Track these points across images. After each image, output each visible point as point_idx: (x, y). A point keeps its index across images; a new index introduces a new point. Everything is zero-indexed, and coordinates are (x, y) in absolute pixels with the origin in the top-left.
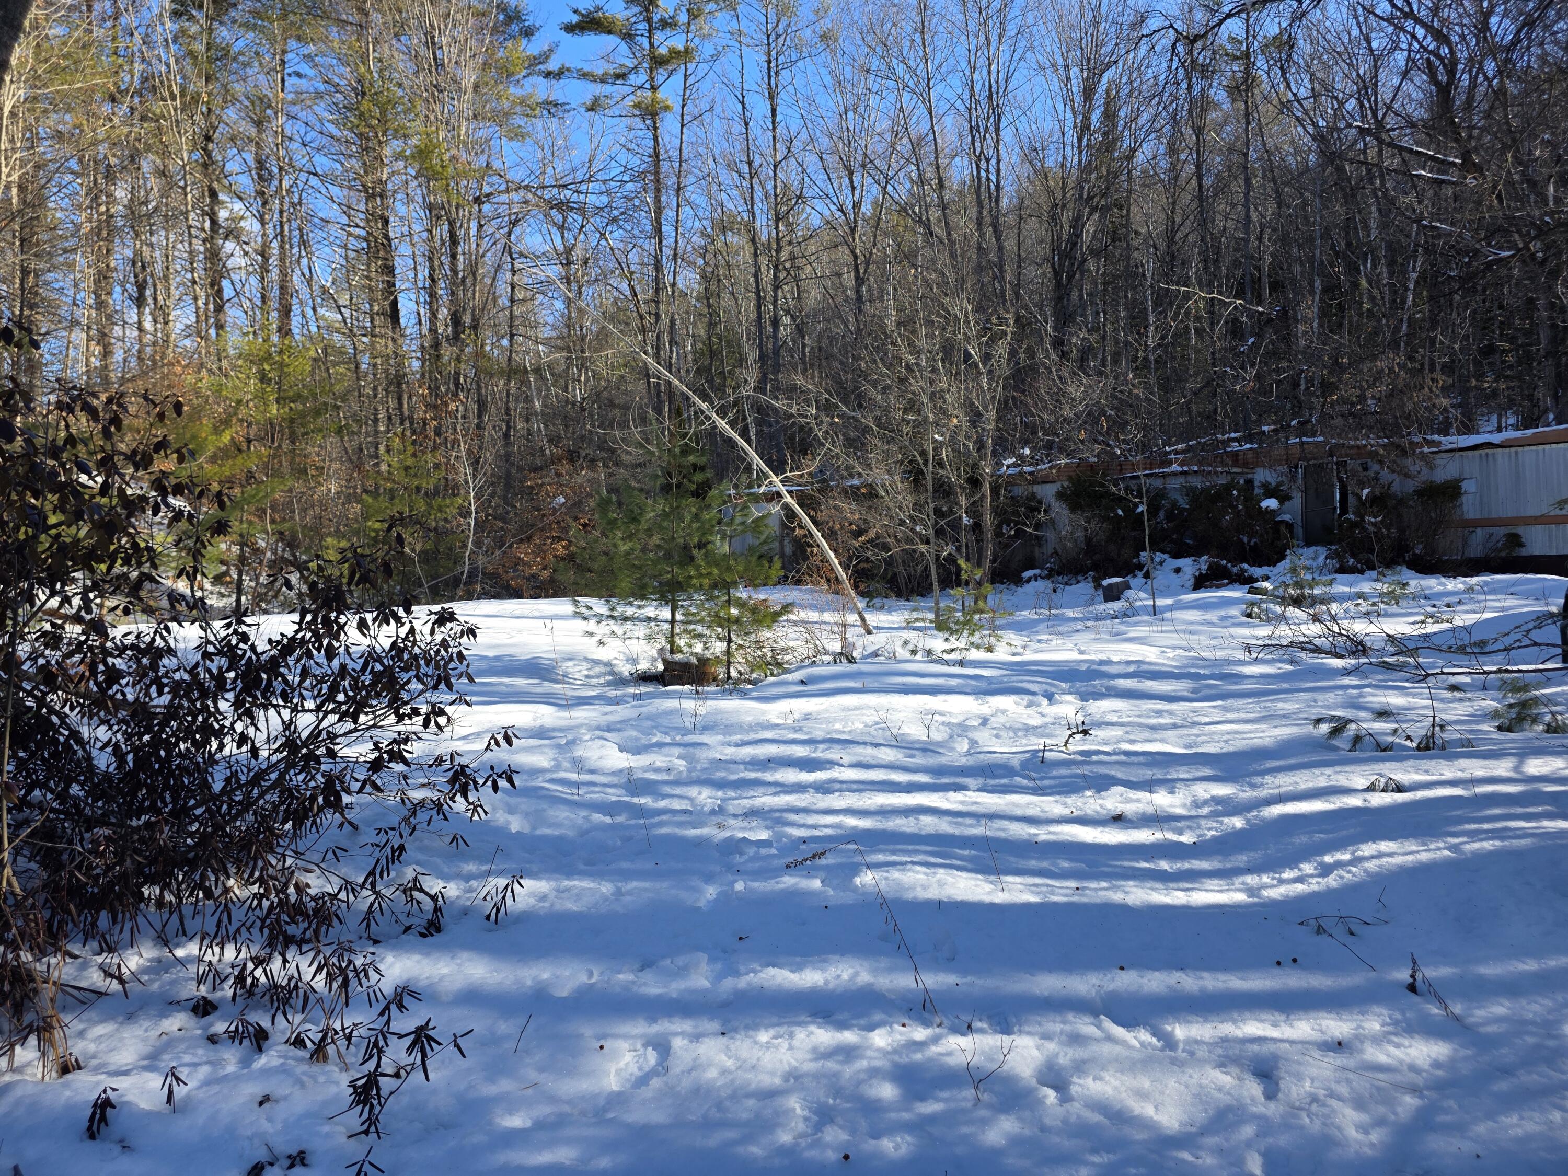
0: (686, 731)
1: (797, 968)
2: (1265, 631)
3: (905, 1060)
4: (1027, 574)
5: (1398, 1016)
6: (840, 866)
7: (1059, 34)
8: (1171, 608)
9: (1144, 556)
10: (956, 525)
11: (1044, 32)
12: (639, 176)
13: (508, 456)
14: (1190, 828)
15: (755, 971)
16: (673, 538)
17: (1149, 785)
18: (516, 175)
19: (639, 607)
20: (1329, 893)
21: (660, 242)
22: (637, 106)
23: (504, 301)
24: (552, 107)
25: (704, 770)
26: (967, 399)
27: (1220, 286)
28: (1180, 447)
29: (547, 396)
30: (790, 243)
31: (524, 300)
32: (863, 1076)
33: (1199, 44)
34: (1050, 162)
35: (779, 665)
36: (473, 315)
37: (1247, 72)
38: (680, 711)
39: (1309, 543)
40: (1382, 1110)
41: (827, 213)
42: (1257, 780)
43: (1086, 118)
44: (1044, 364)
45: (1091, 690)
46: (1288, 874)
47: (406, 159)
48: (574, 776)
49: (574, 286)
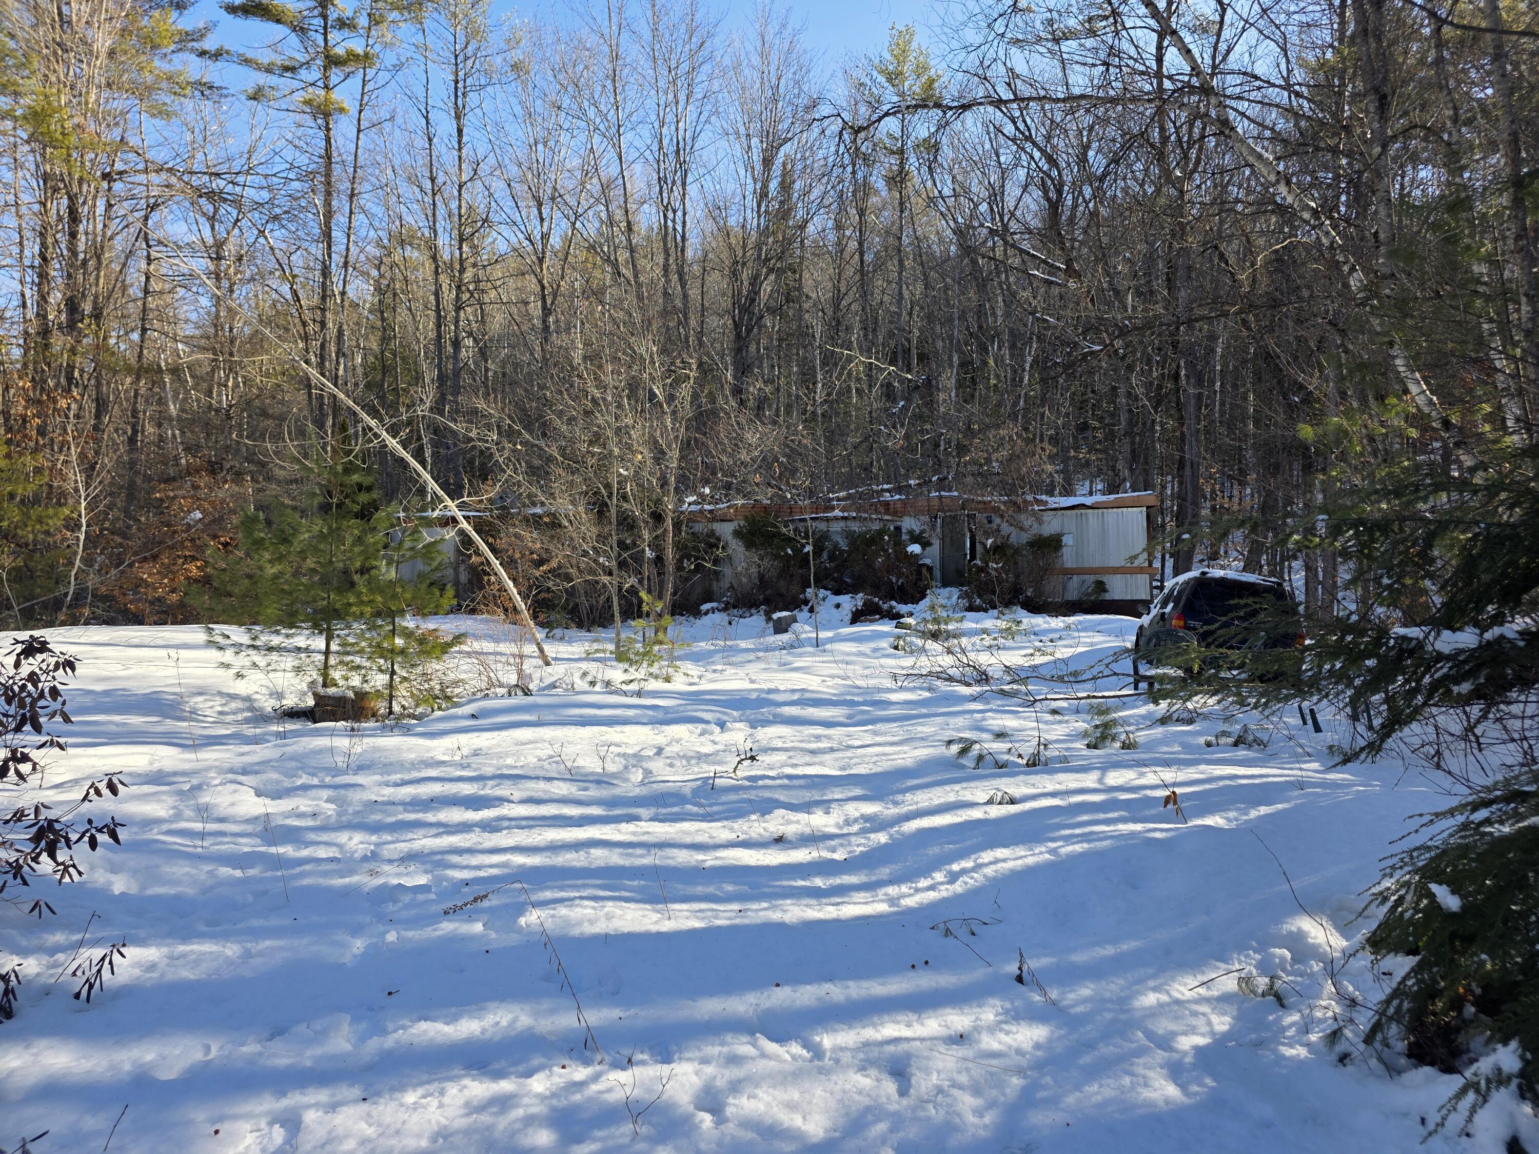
0: (336, 771)
1: (452, 1019)
2: (908, 662)
3: (563, 1103)
4: (705, 607)
5: (1008, 1005)
6: (505, 907)
7: (742, 105)
8: (831, 640)
9: (810, 591)
10: (638, 558)
11: (728, 100)
12: (310, 175)
13: (132, 464)
14: (842, 845)
15: (404, 1028)
16: (331, 562)
17: (807, 807)
18: (159, 155)
19: (288, 636)
20: (956, 899)
21: (329, 247)
22: (308, 102)
23: (135, 291)
24: (205, 89)
25: (356, 813)
26: (651, 436)
27: (877, 352)
28: (842, 494)
29: (185, 400)
30: (474, 265)
31: (161, 293)
32: (518, 1126)
33: (862, 135)
34: (732, 221)
35: (448, 698)
36: (95, 302)
37: (902, 164)
38: (332, 750)
39: (945, 585)
40: (994, 1093)
41: (514, 240)
42: (899, 797)
43: (765, 186)
44: (722, 409)
45: (760, 717)
46: (923, 883)
47: (15, 119)
48: (198, 826)
49: (225, 284)
